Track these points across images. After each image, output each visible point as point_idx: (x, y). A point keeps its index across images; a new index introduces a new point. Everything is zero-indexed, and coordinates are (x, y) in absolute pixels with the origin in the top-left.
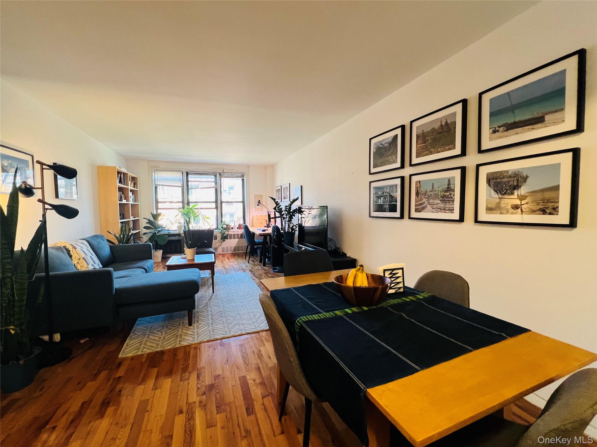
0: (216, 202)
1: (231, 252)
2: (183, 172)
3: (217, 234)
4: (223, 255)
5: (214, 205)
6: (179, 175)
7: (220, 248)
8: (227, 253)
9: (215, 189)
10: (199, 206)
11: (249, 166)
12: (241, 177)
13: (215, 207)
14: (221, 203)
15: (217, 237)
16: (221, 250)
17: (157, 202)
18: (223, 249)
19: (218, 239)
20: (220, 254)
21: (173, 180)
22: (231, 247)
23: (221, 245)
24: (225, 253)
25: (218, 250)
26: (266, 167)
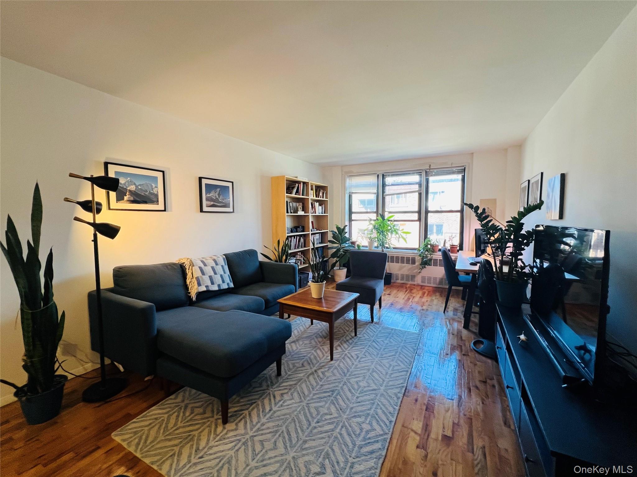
0: (419, 212)
1: (435, 286)
2: (378, 175)
3: (416, 257)
4: (422, 287)
5: (415, 216)
6: (372, 180)
7: (419, 276)
8: (429, 285)
9: (419, 193)
10: (397, 217)
11: (473, 153)
12: (459, 172)
13: (417, 219)
14: (427, 212)
15: (415, 260)
16: (421, 281)
17: (351, 213)
18: (423, 278)
19: (417, 264)
20: (418, 285)
21: (366, 186)
22: (435, 279)
23: (420, 272)
24: (426, 284)
25: (416, 279)
26: (506, 150)
